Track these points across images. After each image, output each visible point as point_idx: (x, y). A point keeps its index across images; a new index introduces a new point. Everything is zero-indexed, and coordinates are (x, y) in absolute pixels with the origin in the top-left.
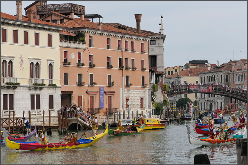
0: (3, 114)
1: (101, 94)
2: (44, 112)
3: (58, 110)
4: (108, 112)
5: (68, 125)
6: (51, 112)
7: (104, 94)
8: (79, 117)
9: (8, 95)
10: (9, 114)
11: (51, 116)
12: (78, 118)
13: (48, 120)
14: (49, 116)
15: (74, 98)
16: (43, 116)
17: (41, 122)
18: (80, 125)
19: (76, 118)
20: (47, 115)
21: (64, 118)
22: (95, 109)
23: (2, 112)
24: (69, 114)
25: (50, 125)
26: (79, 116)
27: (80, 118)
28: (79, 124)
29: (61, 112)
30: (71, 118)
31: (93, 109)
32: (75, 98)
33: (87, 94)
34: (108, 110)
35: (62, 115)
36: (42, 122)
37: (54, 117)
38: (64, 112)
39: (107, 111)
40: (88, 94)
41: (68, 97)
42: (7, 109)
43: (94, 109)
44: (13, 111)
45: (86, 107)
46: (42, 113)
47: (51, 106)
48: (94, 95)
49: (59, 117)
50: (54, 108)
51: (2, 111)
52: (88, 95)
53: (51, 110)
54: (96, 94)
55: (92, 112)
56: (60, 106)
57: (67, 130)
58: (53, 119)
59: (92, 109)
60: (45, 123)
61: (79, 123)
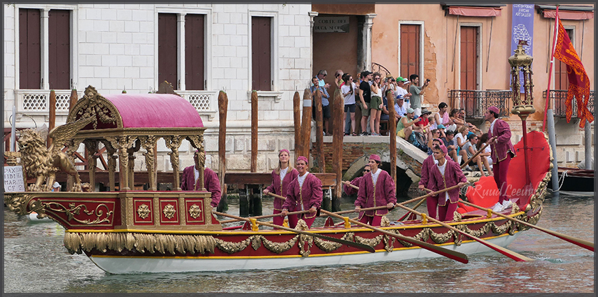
0: (21, 109)
1: (520, 20)
2: (223, 100)
3: (297, 94)
4: (552, 112)
5: (344, 171)
6: (260, 103)
7: (536, 17)
8: (401, 132)
9: (46, 15)
10: (47, 109)
11: (259, 123)
12: (399, 140)
13: (245, 143)
14: (249, 123)
15: (381, 35)
16: (218, 124)
17: (211, 153)
18: (409, 173)
19: (386, 139)
20: (238, 117)
21: (328, 139)
22: (489, 94)
23: (15, 100)
24: (353, 114)
25: (253, 167)
26: (403, 126)
27: (409, 139)
28: (404, 171)
29: (309, 103)
30: (361, 139)
31: (476, 96)
32: (385, 36)
33: (447, 14)
34: (553, 102)
35: (317, 125)
36: (217, 156)
37: (276, 130)
38: (325, 108)
39: (548, 107)
40: (454, 16)
41: (346, 29)
42: (38, 85)
43: (482, 96)
44: (67, 93)
45: (438, 84)
46: (214, 106)
47: (262, 75)
48: (484, 22)
49: (299, 132)
50: (277, 86)
51: (15, 93)
52: (450, 21)
53: (259, 93)
54: (491, 18)
55: (470, 109)
56: (308, 75)
57: (340, 195)
58: (267, 139)
59: (470, 94)
60: (230, 157)
61: (400, 164)
